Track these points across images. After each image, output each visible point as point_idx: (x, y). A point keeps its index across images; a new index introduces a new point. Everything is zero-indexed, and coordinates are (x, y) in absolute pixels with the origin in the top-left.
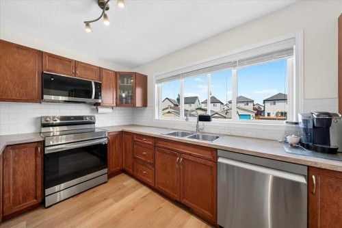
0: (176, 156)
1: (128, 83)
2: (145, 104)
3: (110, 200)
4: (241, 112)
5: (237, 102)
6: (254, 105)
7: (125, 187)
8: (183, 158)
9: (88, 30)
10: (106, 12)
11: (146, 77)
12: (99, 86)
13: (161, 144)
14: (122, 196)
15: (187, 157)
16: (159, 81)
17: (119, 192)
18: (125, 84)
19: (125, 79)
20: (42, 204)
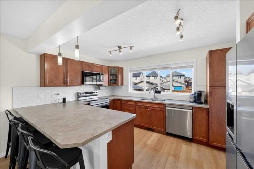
0: (147, 108)
2: (122, 84)
4: (176, 84)
5: (173, 76)
6: (185, 78)
8: (151, 109)
9: (111, 55)
11: (123, 68)
13: (139, 104)
15: (153, 108)
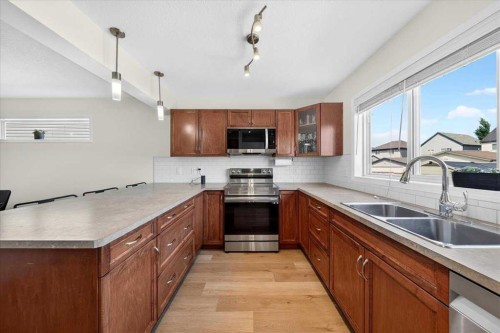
0: (358, 250)
1: (311, 121)
2: (339, 150)
3: (270, 275)
7: (294, 268)
8: (370, 260)
9: (247, 75)
10: (256, 45)
11: (340, 106)
12: (273, 133)
14: (286, 278)
15: (376, 260)
16: (362, 107)
17: (284, 271)
18: (308, 124)
19: (308, 117)
20: (221, 247)
